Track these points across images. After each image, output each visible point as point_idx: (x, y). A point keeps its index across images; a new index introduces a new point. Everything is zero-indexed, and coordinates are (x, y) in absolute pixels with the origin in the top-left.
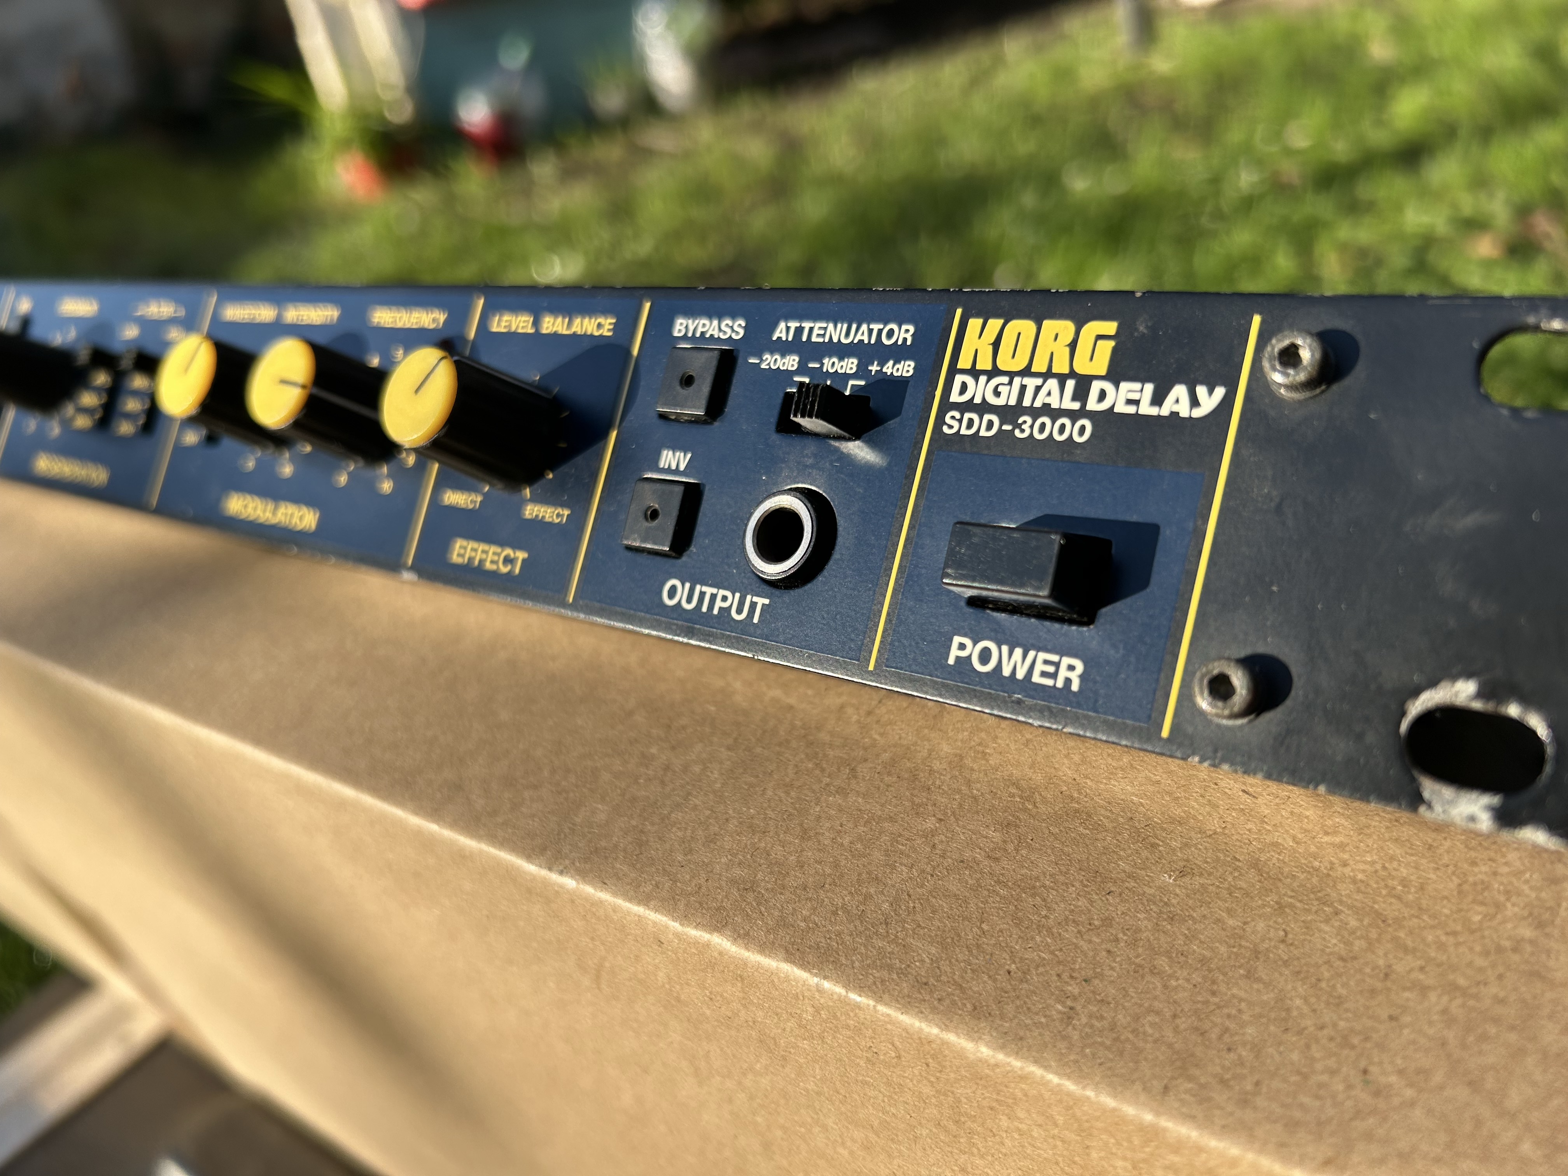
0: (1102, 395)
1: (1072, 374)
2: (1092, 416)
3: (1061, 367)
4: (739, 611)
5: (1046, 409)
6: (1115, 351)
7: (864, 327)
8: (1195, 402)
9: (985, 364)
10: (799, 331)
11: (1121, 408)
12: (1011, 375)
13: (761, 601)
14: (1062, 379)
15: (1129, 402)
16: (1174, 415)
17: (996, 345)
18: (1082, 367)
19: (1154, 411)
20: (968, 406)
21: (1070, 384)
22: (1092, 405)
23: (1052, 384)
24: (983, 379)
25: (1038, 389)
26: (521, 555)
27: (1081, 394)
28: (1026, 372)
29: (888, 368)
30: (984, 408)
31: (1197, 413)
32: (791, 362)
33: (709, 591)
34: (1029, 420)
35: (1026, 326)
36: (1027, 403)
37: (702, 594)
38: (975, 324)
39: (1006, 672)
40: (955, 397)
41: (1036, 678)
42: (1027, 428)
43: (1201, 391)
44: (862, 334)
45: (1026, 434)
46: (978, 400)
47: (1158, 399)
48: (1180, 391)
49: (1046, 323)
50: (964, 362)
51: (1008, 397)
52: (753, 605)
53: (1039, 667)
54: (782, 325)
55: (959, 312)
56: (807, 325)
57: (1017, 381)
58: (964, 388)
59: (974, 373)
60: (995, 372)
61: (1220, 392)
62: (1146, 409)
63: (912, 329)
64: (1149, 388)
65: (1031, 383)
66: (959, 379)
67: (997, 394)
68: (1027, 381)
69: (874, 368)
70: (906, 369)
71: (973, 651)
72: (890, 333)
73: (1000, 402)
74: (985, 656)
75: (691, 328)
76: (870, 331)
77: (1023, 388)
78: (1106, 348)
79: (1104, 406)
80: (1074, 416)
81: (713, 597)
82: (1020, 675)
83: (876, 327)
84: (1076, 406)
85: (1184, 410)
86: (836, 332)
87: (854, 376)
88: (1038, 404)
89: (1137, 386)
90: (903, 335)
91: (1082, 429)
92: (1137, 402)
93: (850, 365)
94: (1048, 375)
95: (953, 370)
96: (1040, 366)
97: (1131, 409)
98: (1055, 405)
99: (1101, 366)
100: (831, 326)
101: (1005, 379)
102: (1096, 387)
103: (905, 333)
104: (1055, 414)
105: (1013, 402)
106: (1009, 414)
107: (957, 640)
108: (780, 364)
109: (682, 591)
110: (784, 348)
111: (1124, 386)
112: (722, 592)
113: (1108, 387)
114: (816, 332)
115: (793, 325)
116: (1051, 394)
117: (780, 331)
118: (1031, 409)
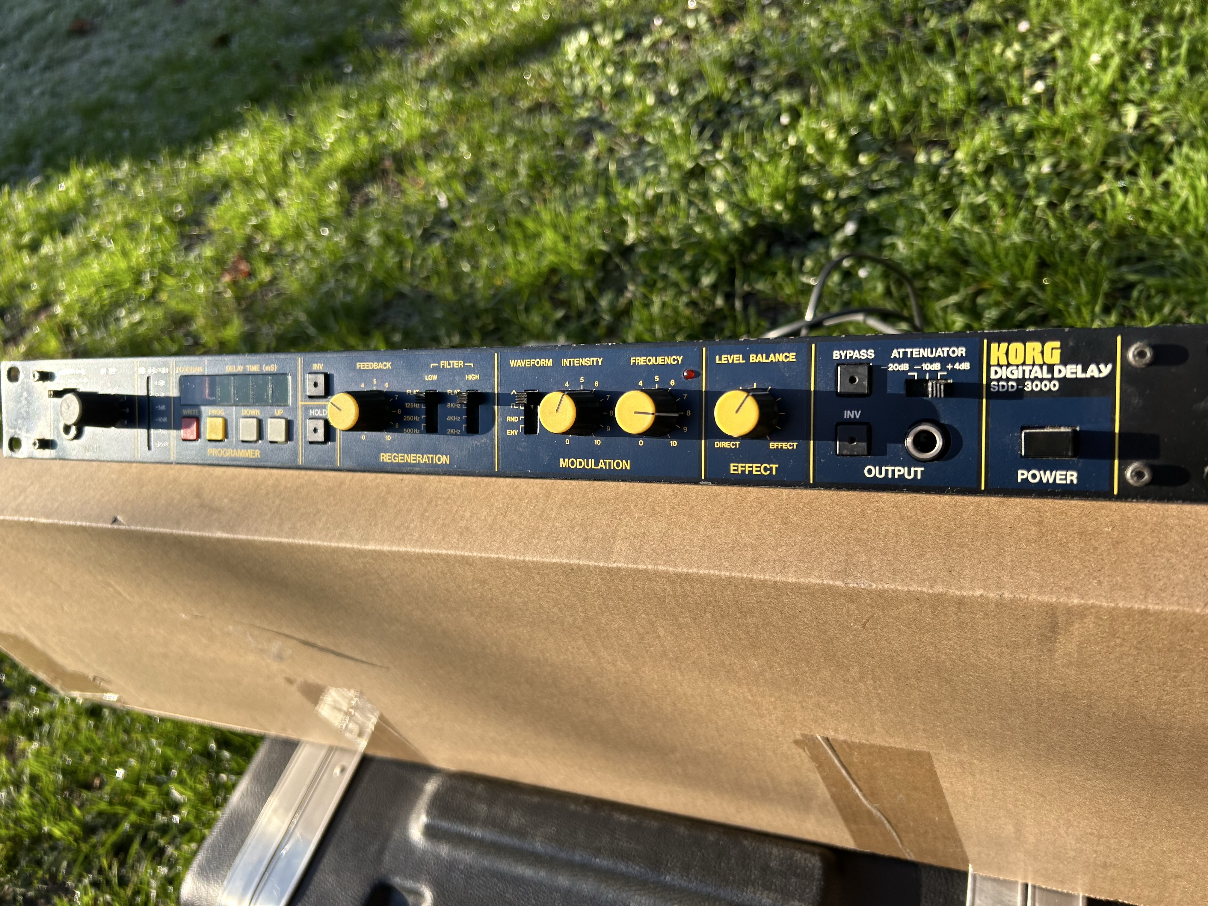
0: (1060, 371)
2: (1059, 380)
3: (1039, 361)
4: (909, 474)
5: (1036, 378)
7: (939, 350)
8: (1100, 371)
9: (1003, 361)
10: (905, 353)
11: (1069, 376)
12: (1018, 366)
13: (920, 470)
14: (1041, 366)
15: (1072, 373)
16: (1093, 377)
17: (1007, 353)
18: (1048, 361)
19: (1084, 376)
20: (1000, 379)
21: (1045, 368)
22: (1056, 375)
23: (1037, 368)
24: (1004, 368)
25: (1031, 370)
26: (774, 466)
27: (1051, 371)
29: (957, 366)
30: (1008, 380)
31: (1102, 375)
32: (905, 367)
33: (890, 469)
34: (1030, 383)
35: (1019, 346)
36: (1027, 376)
37: (887, 471)
38: (994, 346)
39: (1045, 481)
40: (993, 376)
41: (1058, 481)
42: (1029, 387)
43: (1102, 366)
44: (940, 352)
45: (1030, 389)
46: (1004, 377)
47: (1085, 370)
48: (1093, 367)
50: (993, 361)
51: (1018, 374)
52: (916, 472)
53: (1058, 477)
54: (895, 351)
55: (985, 341)
56: (909, 350)
57: (1020, 368)
58: (996, 372)
59: (1001, 366)
60: (1009, 365)
61: (1110, 366)
62: (1080, 375)
63: (964, 349)
64: (1080, 367)
65: (1027, 369)
66: (993, 369)
67: (1012, 373)
68: (1025, 368)
70: (966, 366)
71: (1027, 475)
72: (954, 352)
73: (1015, 377)
74: (1034, 476)
75: (843, 355)
76: (943, 351)
77: (1024, 371)
78: (1057, 353)
79: (1062, 375)
80: (1050, 380)
81: (893, 471)
82: (1051, 481)
83: (946, 349)
84: (1049, 376)
85: (1096, 375)
86: (926, 353)
87: (941, 370)
88: (1032, 377)
89: (1074, 366)
90: (960, 353)
91: (1054, 386)
92: (1075, 373)
93: (937, 366)
94: (1034, 365)
95: (989, 366)
97: (1074, 376)
98: (1040, 376)
100: (922, 350)
101: (1015, 367)
102: (1056, 368)
103: (961, 351)
104: (1042, 380)
105: (1021, 377)
106: (1021, 381)
107: (1020, 472)
108: (898, 368)
109: (875, 471)
110: (899, 361)
111: (1069, 367)
112: (897, 469)
113: (1062, 368)
114: (914, 353)
115: (901, 351)
116: (1037, 372)
117: (895, 354)
118: (1030, 379)
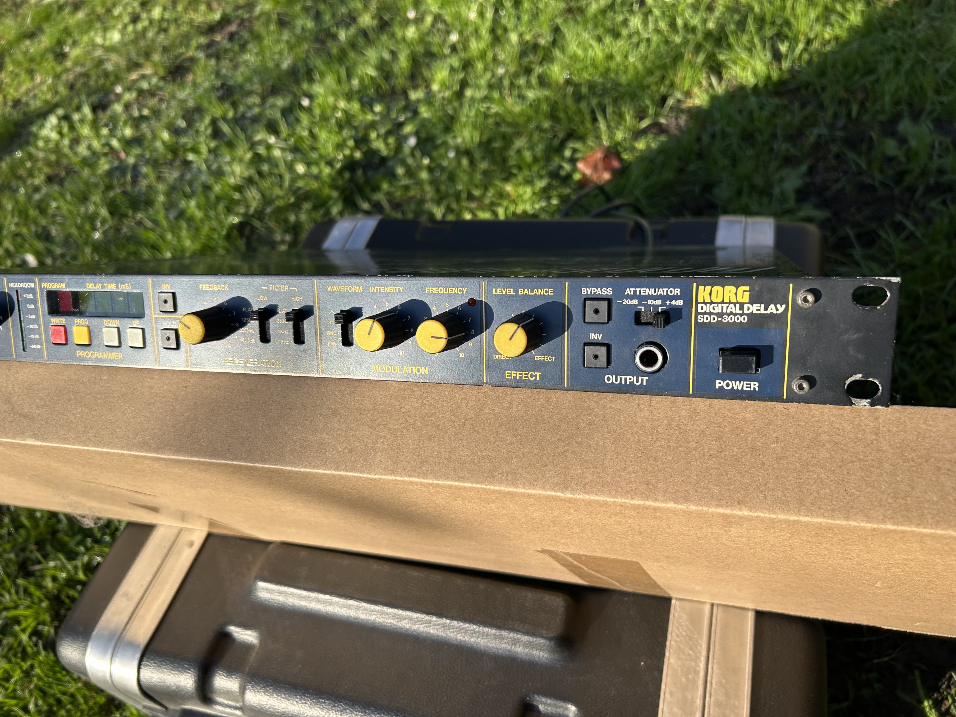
0: (749, 309)
1: (738, 302)
2: (747, 314)
3: (734, 300)
4: (637, 382)
5: (731, 313)
6: (750, 295)
7: (661, 290)
8: (777, 310)
9: (708, 300)
10: (635, 291)
11: (755, 312)
12: (718, 303)
13: (645, 379)
14: (735, 304)
15: (757, 310)
16: (771, 313)
17: (710, 294)
19: (765, 312)
20: (705, 313)
21: (738, 306)
22: (746, 311)
23: (732, 306)
24: (708, 305)
25: (727, 307)
26: (538, 374)
27: (742, 308)
28: (722, 302)
29: (673, 302)
30: (710, 314)
31: (778, 312)
32: (635, 302)
33: (623, 377)
34: (727, 317)
35: (720, 288)
36: (725, 311)
37: (621, 379)
38: (701, 288)
39: (735, 388)
40: (699, 310)
41: (745, 389)
42: (726, 319)
43: (778, 306)
44: (661, 292)
45: (727, 321)
46: (708, 311)
47: (766, 309)
48: (772, 306)
49: (726, 287)
50: (700, 300)
51: (718, 310)
52: (642, 380)
53: (745, 386)
54: (628, 289)
55: (695, 284)
56: (638, 289)
57: (720, 305)
58: (702, 308)
59: (706, 303)
60: (711, 303)
61: (784, 306)
62: (763, 312)
63: (679, 290)
64: (763, 306)
65: (725, 306)
66: (700, 306)
67: (714, 309)
68: (723, 305)
69: (668, 303)
70: (680, 302)
71: (723, 384)
72: (671, 292)
73: (716, 311)
74: (728, 385)
75: (589, 291)
76: (663, 291)
77: (722, 307)
78: (747, 294)
79: (750, 311)
80: (741, 315)
81: (626, 379)
82: (740, 389)
83: (665, 290)
84: (741, 312)
85: (774, 311)
86: (650, 291)
87: (661, 305)
88: (728, 311)
89: (759, 305)
90: (676, 292)
91: (744, 319)
92: (759, 310)
93: (659, 302)
94: (730, 303)
95: (697, 303)
96: (726, 300)
97: (758, 312)
98: (734, 312)
99: (746, 299)
100: (647, 290)
101: (716, 305)
102: (746, 306)
104: (735, 315)
105: (720, 311)
106: (720, 315)
107: (718, 381)
108: (630, 302)
109: (613, 379)
110: (631, 297)
111: (754, 305)
112: (629, 377)
113: (750, 306)
114: (642, 292)
115: (632, 289)
116: (732, 309)
117: (628, 292)
118: (726, 314)
